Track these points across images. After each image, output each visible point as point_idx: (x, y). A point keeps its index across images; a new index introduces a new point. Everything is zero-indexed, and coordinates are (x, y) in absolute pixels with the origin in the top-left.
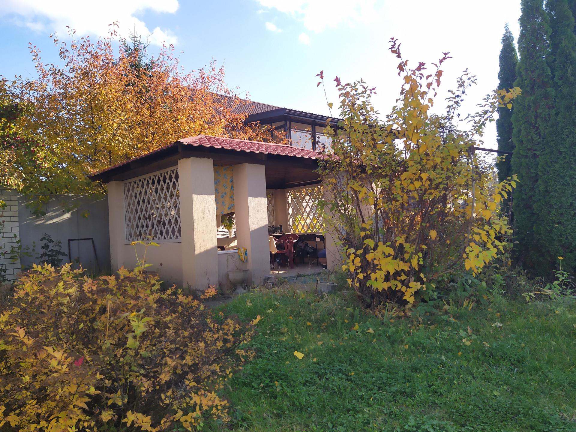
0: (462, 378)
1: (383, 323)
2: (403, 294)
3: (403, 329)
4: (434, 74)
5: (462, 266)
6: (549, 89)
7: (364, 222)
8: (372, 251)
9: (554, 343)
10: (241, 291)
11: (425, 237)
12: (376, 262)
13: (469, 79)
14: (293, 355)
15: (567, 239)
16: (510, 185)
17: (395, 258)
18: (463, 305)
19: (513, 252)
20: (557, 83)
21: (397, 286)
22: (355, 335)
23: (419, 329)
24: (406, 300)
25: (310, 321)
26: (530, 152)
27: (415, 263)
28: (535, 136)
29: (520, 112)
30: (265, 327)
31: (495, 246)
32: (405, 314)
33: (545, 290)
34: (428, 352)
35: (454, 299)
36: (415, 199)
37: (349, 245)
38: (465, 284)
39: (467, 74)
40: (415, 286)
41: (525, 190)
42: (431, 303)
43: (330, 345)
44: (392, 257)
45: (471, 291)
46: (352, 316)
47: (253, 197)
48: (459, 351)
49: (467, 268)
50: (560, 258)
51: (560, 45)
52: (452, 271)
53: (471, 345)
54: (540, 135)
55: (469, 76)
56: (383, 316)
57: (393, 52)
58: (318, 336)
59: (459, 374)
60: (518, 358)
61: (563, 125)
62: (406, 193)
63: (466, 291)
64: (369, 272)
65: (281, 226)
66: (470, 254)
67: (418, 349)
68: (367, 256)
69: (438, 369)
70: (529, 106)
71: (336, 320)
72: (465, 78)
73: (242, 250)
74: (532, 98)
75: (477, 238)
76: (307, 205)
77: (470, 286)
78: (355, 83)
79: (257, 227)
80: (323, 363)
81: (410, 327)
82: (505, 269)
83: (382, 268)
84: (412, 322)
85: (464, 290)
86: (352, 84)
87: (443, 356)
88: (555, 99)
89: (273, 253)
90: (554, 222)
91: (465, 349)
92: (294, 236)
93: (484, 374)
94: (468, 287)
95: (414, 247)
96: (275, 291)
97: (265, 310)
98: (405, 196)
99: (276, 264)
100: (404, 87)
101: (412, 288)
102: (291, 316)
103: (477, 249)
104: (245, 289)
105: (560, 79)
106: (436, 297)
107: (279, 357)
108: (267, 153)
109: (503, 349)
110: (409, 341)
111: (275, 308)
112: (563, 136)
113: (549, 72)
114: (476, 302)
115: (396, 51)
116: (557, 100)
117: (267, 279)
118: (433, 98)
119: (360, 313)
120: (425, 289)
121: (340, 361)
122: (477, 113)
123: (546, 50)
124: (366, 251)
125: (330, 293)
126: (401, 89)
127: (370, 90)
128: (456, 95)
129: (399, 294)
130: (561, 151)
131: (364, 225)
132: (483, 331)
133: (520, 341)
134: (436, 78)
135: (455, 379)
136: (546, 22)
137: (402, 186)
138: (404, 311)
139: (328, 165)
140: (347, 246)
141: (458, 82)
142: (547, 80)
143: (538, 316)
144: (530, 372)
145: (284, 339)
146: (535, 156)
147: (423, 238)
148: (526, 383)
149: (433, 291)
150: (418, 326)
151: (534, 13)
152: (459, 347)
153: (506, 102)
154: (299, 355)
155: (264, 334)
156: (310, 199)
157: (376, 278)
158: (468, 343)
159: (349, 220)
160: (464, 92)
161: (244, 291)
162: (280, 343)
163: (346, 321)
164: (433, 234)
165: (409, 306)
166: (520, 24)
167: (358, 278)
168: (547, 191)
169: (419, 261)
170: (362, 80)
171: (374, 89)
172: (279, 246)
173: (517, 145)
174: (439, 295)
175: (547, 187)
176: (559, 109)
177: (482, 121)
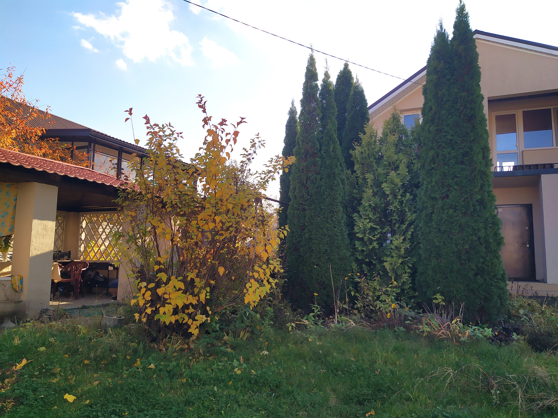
0: (229, 407)
1: (165, 357)
2: (189, 327)
3: (184, 363)
4: (232, 133)
5: (243, 300)
6: (317, 159)
7: (159, 256)
8: (163, 285)
9: (305, 368)
10: (9, 324)
11: (214, 273)
12: (166, 296)
13: (260, 142)
14: (63, 398)
15: (322, 278)
16: (283, 233)
17: (185, 292)
18: (239, 336)
19: (283, 287)
20: (323, 155)
21: (184, 319)
22: (135, 372)
23: (199, 362)
24: (190, 333)
25: (88, 358)
26: (301, 206)
27: (202, 297)
28: (305, 194)
29: (297, 174)
30: (34, 368)
31: (269, 283)
32: (189, 346)
33: (303, 320)
34: (204, 384)
35: (233, 330)
36: (208, 238)
37: (141, 279)
38: (244, 316)
39: (258, 138)
40: (201, 318)
41: (295, 236)
42: (213, 334)
43: (107, 384)
44: (182, 291)
45: (247, 322)
46: (135, 351)
47: (39, 219)
48: (230, 380)
49: (246, 302)
50: (315, 294)
51: (327, 127)
52: (234, 304)
53: (241, 374)
54: (308, 194)
55: (260, 139)
56: (166, 350)
57: (200, 106)
58: (95, 375)
59: (227, 403)
60: (276, 384)
61: (325, 188)
62: (201, 232)
63: (244, 323)
64: (158, 306)
65: (70, 252)
66: (250, 289)
67: (194, 382)
68: (158, 290)
69: (210, 400)
70: (303, 170)
71: (118, 357)
72: (256, 141)
73: (17, 278)
74: (305, 163)
75: (256, 275)
76: (104, 231)
77: (248, 318)
78: (163, 125)
79: (39, 253)
80: (96, 405)
81: (191, 360)
82: (276, 302)
83: (172, 302)
84: (194, 354)
85: (242, 322)
86: (161, 126)
87: (215, 387)
88: (320, 167)
89: (56, 281)
90: (314, 264)
91: (236, 379)
92: (84, 264)
93: (247, 401)
94: (245, 318)
95: (204, 282)
96: (51, 326)
97: (36, 348)
98: (200, 235)
99: (58, 293)
100: (207, 139)
101: (197, 320)
102: (67, 354)
103: (255, 285)
104: (14, 322)
105: (325, 153)
106: (218, 329)
107: (45, 402)
108: (62, 174)
109: (266, 376)
110: (187, 375)
111: (49, 346)
112: (324, 197)
113: (318, 146)
114: (251, 332)
115: (202, 106)
116: (322, 168)
117: (45, 311)
118: (230, 153)
119: (144, 347)
120: (209, 321)
121: (115, 402)
122: (263, 171)
123: (317, 129)
124: (158, 285)
125: (115, 327)
126: (204, 140)
127: (178, 133)
128: (248, 153)
129: (185, 327)
130: (322, 208)
131: (159, 259)
132: (252, 359)
133: (280, 367)
134: (233, 136)
135: (223, 409)
136: (319, 108)
137: (198, 226)
138: (188, 344)
139: (129, 196)
140: (139, 280)
141: (251, 142)
142: (316, 152)
143: (295, 343)
144: (284, 395)
145: (54, 381)
146: (304, 210)
147: (213, 273)
148: (280, 406)
149: (216, 323)
150: (198, 358)
151: (311, 99)
152: (230, 377)
153: (285, 166)
154: (70, 398)
155: (31, 376)
156: (108, 225)
157: (165, 312)
158: (239, 372)
159: (145, 253)
160: (255, 152)
161: (12, 325)
162: (50, 386)
163: (128, 357)
164: (221, 270)
165: (194, 338)
166: (301, 105)
167: (146, 313)
168: (310, 238)
169: (206, 296)
170: (170, 124)
171: (181, 133)
172: (63, 274)
173: (292, 199)
174: (222, 327)
175: (310, 235)
176: (323, 175)
177: (266, 178)
